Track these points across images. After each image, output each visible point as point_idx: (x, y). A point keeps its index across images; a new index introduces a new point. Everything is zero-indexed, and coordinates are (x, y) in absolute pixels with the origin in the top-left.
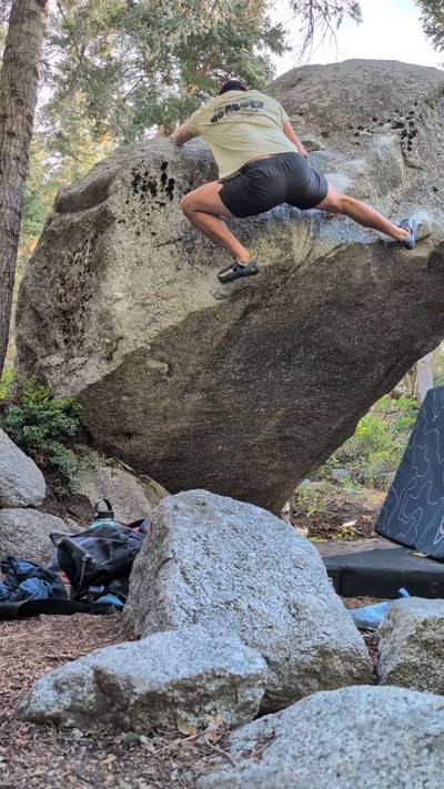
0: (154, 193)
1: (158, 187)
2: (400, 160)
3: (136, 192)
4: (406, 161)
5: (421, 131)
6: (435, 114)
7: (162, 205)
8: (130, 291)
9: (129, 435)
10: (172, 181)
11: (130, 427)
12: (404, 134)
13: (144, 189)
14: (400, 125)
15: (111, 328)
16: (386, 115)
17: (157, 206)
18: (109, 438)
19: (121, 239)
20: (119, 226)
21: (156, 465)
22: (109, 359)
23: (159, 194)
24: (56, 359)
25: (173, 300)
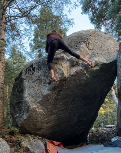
0: (31, 71)
1: (32, 70)
2: (87, 49)
3: (27, 72)
4: (89, 49)
5: (90, 42)
6: (93, 37)
7: (33, 73)
8: (29, 94)
9: (40, 129)
10: (34, 67)
11: (39, 127)
12: (87, 43)
13: (29, 71)
14: (85, 42)
15: (26, 104)
16: (82, 41)
17: (32, 74)
18: (35, 131)
19: (25, 83)
20: (24, 80)
21: (49, 135)
22: (28, 112)
23: (32, 71)
24: (17, 115)
25: (39, 94)
